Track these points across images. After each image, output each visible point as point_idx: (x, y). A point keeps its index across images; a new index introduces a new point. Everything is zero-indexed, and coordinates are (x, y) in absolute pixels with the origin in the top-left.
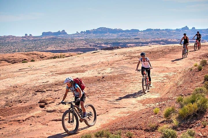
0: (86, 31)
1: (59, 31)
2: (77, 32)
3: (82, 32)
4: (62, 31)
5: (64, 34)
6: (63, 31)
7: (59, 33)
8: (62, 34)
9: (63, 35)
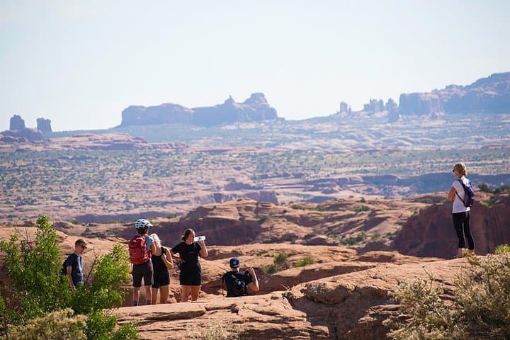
0: (403, 97)
1: (230, 101)
2: (344, 105)
3: (372, 107)
4: (247, 102)
5: (258, 119)
6: (257, 98)
7: (227, 112)
8: (246, 121)
9: (252, 126)
